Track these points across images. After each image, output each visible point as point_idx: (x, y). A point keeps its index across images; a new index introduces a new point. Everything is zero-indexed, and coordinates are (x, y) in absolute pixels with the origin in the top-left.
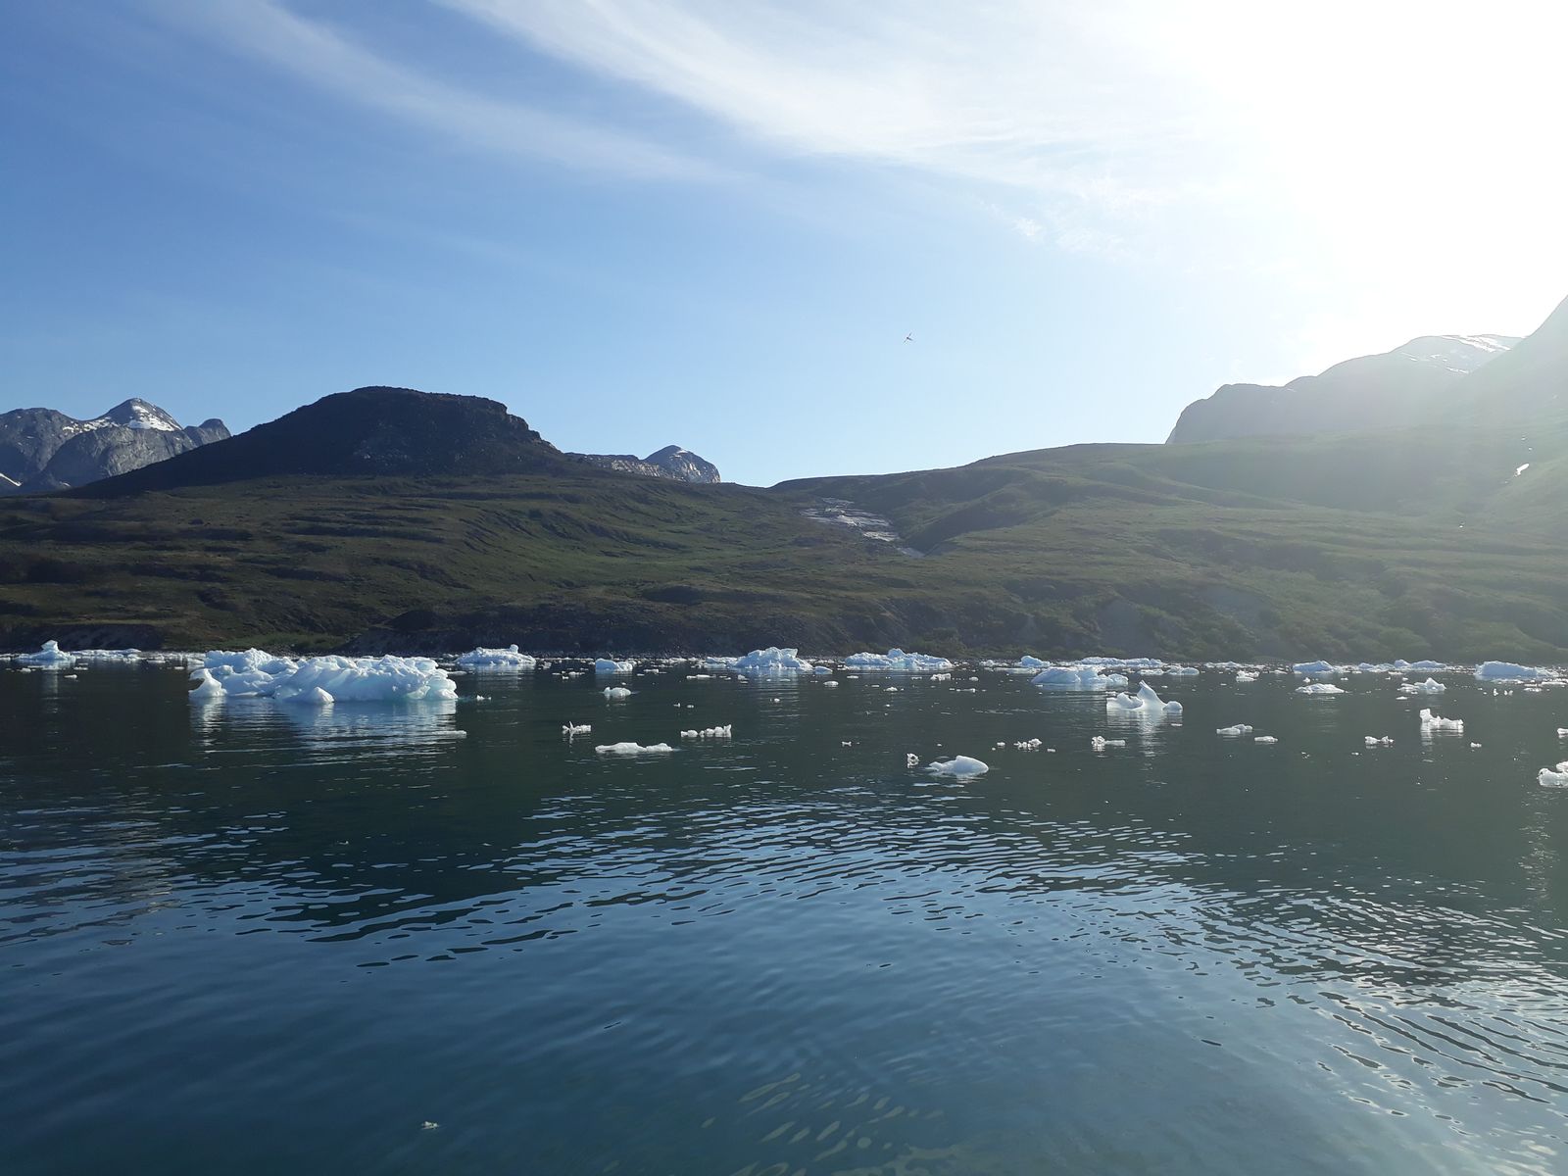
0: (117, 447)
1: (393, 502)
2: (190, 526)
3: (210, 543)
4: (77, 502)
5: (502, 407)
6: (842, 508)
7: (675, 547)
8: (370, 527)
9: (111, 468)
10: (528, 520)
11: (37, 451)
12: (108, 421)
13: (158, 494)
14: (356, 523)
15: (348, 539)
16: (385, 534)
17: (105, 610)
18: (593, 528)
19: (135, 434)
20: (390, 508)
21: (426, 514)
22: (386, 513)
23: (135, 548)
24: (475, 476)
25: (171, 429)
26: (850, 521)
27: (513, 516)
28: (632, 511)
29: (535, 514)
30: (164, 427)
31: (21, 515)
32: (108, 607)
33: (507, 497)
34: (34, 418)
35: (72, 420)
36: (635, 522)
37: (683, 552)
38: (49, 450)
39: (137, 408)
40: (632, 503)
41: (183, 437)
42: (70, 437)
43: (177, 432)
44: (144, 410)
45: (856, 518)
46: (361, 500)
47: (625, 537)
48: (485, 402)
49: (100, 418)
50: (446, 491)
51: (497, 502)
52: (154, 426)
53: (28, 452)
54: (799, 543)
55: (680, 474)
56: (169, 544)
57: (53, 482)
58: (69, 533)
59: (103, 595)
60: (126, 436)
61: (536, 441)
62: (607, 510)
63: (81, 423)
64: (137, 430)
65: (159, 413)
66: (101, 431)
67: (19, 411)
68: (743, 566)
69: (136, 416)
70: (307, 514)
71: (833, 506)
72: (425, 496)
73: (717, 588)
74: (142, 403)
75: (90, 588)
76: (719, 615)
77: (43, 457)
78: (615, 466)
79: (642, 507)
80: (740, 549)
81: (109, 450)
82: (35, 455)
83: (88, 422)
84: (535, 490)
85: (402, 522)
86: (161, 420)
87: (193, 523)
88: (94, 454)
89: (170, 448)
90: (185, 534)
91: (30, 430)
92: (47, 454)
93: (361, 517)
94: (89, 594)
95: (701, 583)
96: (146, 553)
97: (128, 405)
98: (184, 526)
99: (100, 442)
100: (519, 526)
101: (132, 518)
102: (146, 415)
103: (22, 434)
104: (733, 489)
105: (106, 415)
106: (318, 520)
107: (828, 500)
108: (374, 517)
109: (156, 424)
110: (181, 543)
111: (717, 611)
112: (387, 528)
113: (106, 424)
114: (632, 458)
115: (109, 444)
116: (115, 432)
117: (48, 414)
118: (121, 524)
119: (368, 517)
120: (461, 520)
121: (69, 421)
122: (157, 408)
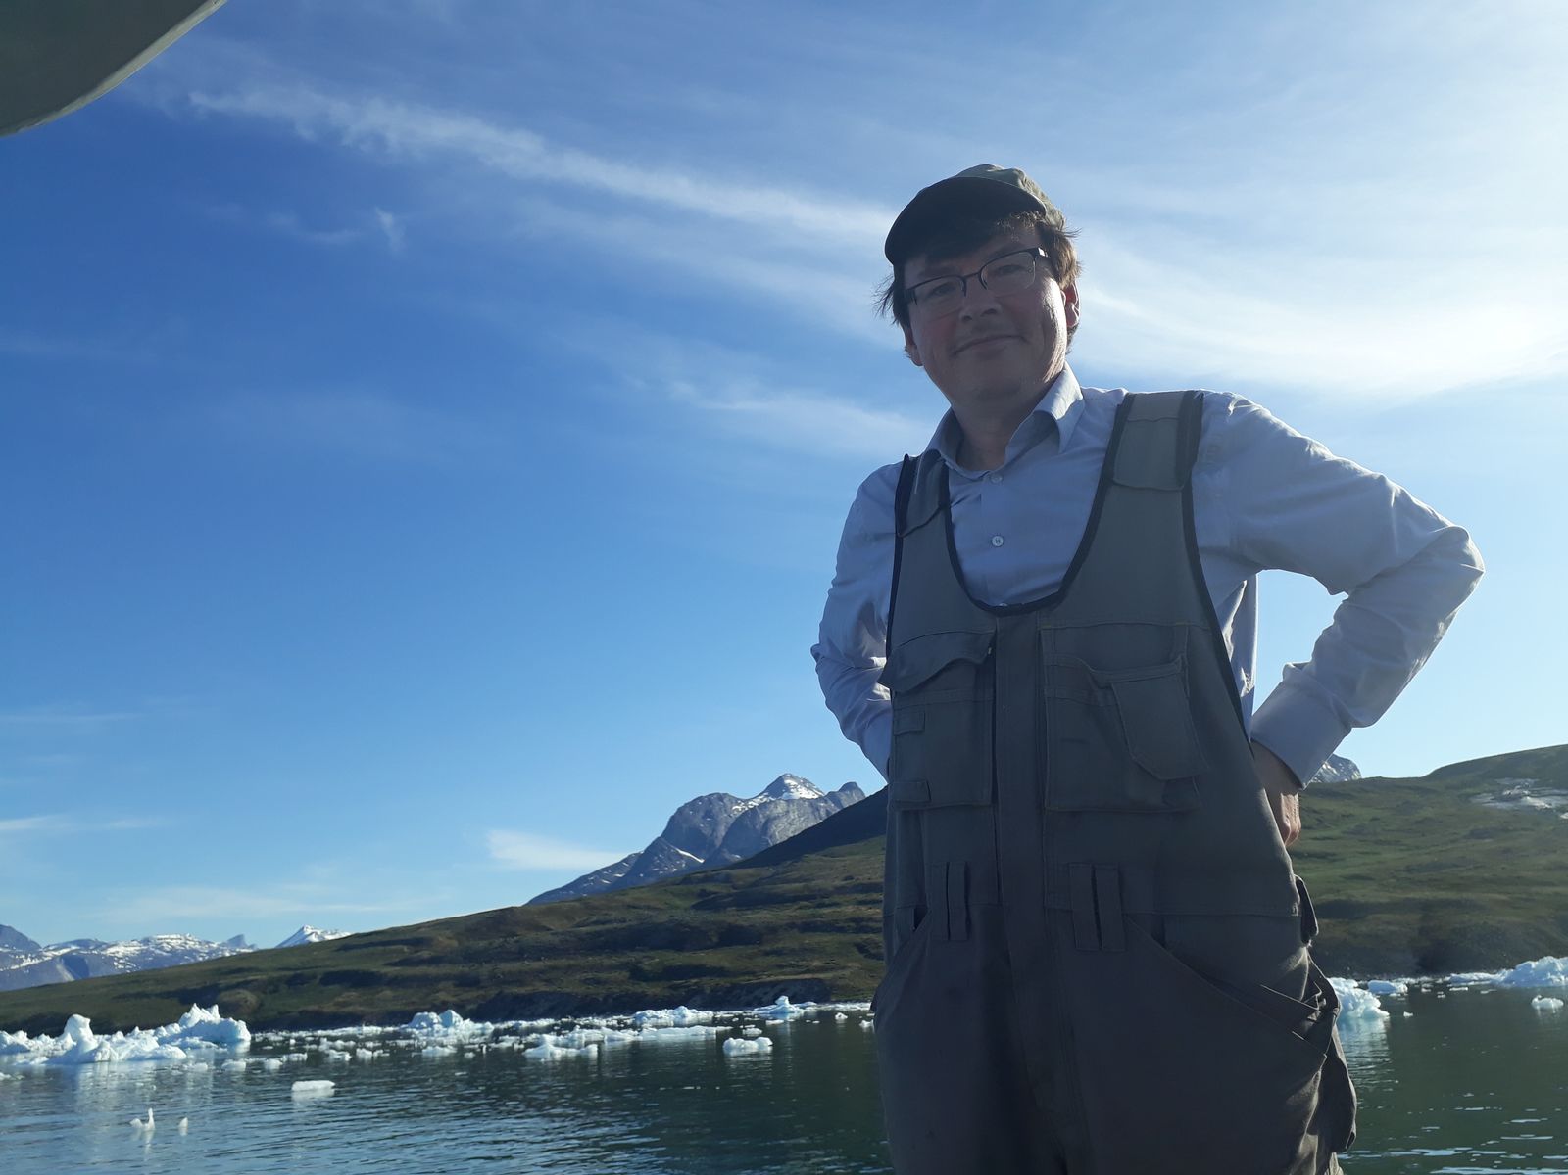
0: (775, 818)
2: (844, 883)
3: (861, 897)
4: (750, 871)
6: (1526, 788)
7: (1322, 856)
9: (771, 837)
11: (714, 831)
12: (765, 796)
13: (813, 856)
17: (781, 967)
19: (788, 805)
23: (800, 908)
25: (816, 797)
26: (1540, 803)
30: (810, 795)
31: (710, 887)
32: (784, 964)
34: (711, 803)
35: (738, 799)
37: (1334, 860)
38: (723, 828)
39: (787, 782)
41: (826, 802)
42: (738, 814)
43: (821, 799)
44: (793, 783)
45: (1546, 799)
49: (760, 795)
52: (802, 796)
53: (707, 832)
54: (1476, 835)
56: (827, 901)
57: (727, 855)
58: (747, 900)
59: (778, 952)
60: (781, 807)
63: (746, 801)
64: (789, 801)
65: (805, 783)
66: (762, 806)
67: (700, 799)
68: (1409, 869)
69: (787, 788)
71: (1512, 787)
73: (1383, 897)
74: (792, 777)
75: (768, 948)
76: (1392, 928)
77: (719, 835)
80: (1402, 850)
81: (769, 821)
82: (712, 835)
83: (749, 800)
86: (808, 789)
87: (846, 879)
88: (757, 827)
89: (817, 813)
90: (840, 890)
91: (708, 813)
92: (722, 831)
94: (767, 953)
95: (1361, 894)
96: (810, 911)
97: (780, 780)
98: (838, 883)
99: (761, 816)
101: (795, 881)
102: (795, 787)
103: (703, 817)
104: (1378, 784)
105: (764, 792)
107: (1506, 782)
109: (804, 793)
110: (836, 899)
111: (1388, 923)
113: (765, 800)
115: (769, 816)
116: (773, 805)
117: (721, 797)
118: (787, 887)
121: (736, 801)
122: (804, 780)
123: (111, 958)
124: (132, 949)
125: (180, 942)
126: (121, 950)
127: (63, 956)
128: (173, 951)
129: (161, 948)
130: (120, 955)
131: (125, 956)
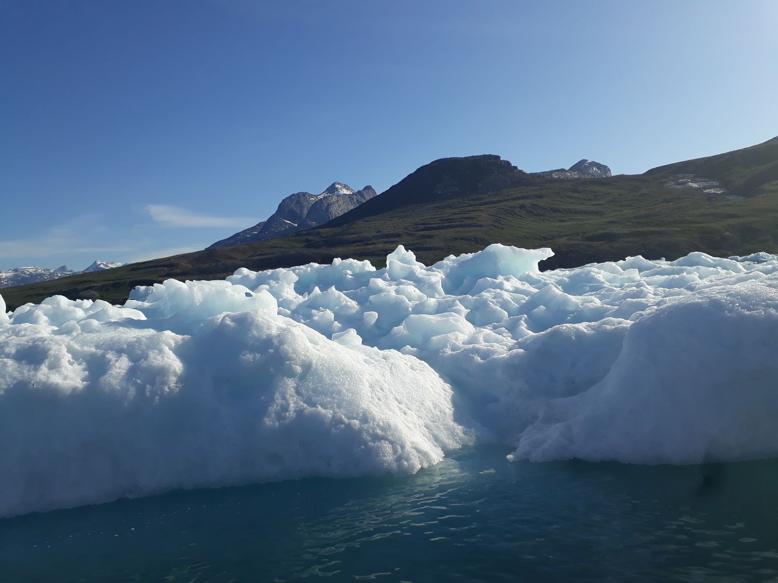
0: (332, 204)
1: (457, 211)
2: (376, 234)
4: (327, 230)
5: (498, 157)
6: (689, 178)
8: (449, 224)
9: (330, 213)
10: (520, 210)
12: (326, 193)
14: (442, 223)
15: (441, 231)
16: (457, 226)
18: (553, 210)
19: (338, 197)
20: (455, 214)
21: (472, 214)
22: (455, 217)
24: (489, 193)
25: (351, 193)
26: (695, 185)
27: (512, 209)
28: (571, 198)
29: (522, 207)
30: (348, 193)
33: (507, 200)
34: (299, 197)
36: (572, 203)
38: (306, 209)
39: (337, 186)
40: (570, 194)
41: (356, 195)
42: (313, 203)
43: (354, 194)
44: (340, 187)
45: (698, 183)
46: (443, 212)
47: (569, 211)
48: (490, 157)
49: (323, 193)
50: (478, 202)
51: (503, 204)
53: (298, 211)
54: (666, 201)
55: (589, 174)
56: (369, 242)
57: (309, 223)
58: (331, 243)
60: (335, 199)
61: (516, 171)
62: (558, 199)
63: (317, 196)
64: (338, 196)
65: (346, 187)
66: (325, 198)
67: (293, 195)
69: (337, 189)
70: (422, 222)
71: (683, 178)
72: (469, 206)
73: (626, 231)
74: (339, 184)
77: (304, 212)
78: (554, 176)
79: (575, 195)
81: (329, 205)
82: (301, 212)
83: (319, 195)
84: (520, 195)
85: (463, 220)
86: (347, 189)
87: (377, 232)
88: (323, 209)
89: (352, 201)
90: (375, 237)
91: (298, 202)
92: (306, 211)
93: (445, 220)
95: (615, 229)
97: (333, 185)
98: (374, 234)
99: (325, 203)
100: (515, 214)
102: (341, 188)
103: (295, 204)
104: (622, 178)
105: (326, 191)
106: (427, 224)
107: (680, 175)
108: (450, 219)
109: (345, 192)
112: (457, 223)
113: (326, 195)
114: (563, 170)
115: (329, 203)
116: (330, 198)
117: (304, 194)
119: (447, 220)
120: (489, 215)
121: (312, 196)
122: (345, 185)
124: (10, 274)
125: (34, 270)
128: (31, 274)
129: (25, 273)
130: (4, 277)
131: (6, 278)
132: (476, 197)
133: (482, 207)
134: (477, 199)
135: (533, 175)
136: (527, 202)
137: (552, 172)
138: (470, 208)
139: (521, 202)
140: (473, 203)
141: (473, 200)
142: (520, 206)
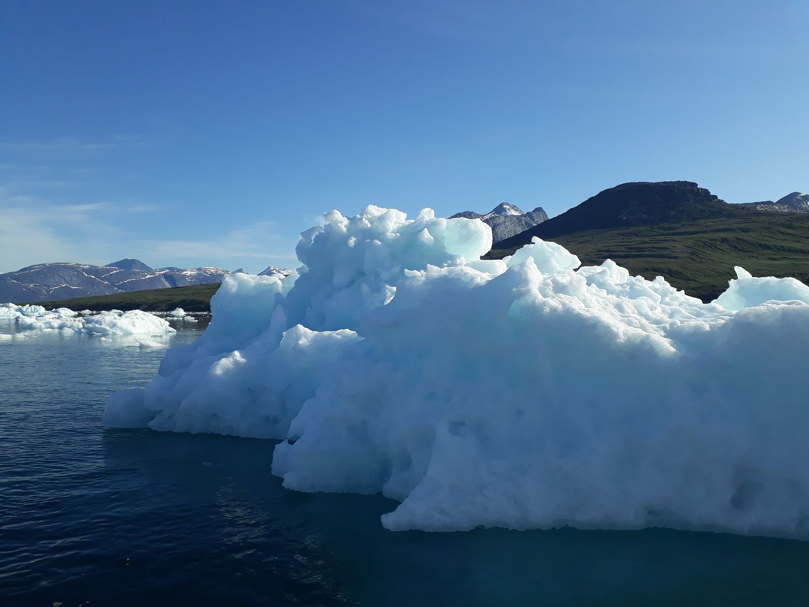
0: (498, 225)
1: (646, 239)
5: (696, 185)
8: (638, 253)
9: (496, 234)
10: (721, 244)
14: (630, 252)
15: (628, 259)
16: (647, 256)
18: (761, 246)
19: (505, 219)
20: (644, 242)
21: (665, 245)
22: (645, 245)
24: (683, 222)
25: (520, 214)
27: (712, 242)
28: (783, 233)
29: (724, 240)
30: (516, 214)
33: (706, 232)
35: (479, 215)
36: (786, 240)
39: (505, 206)
40: (783, 230)
41: (525, 217)
43: (522, 215)
44: (508, 207)
46: (629, 240)
47: (782, 249)
48: (685, 183)
49: (490, 213)
50: (671, 232)
51: (701, 235)
52: (512, 214)
55: (801, 208)
60: (502, 219)
61: (715, 200)
62: (768, 234)
63: (483, 216)
64: (506, 217)
65: (514, 208)
69: (505, 210)
70: (606, 249)
72: (660, 235)
74: (507, 204)
78: (758, 208)
79: (790, 231)
83: (485, 215)
84: (722, 227)
85: (654, 249)
86: (516, 210)
89: (520, 223)
93: (632, 248)
97: (501, 205)
100: (716, 248)
102: (509, 209)
105: (492, 211)
106: (612, 251)
108: (638, 248)
109: (514, 213)
112: (647, 253)
113: (493, 215)
114: (770, 203)
115: (495, 224)
116: (497, 218)
119: (635, 248)
120: (684, 246)
122: (513, 205)
123: (185, 276)
124: (194, 272)
125: (214, 270)
126: (189, 273)
127: (163, 274)
128: (212, 274)
129: (206, 273)
130: (188, 275)
131: (191, 276)
132: (666, 226)
133: (676, 238)
134: (669, 229)
135: (736, 206)
136: (730, 235)
137: (757, 204)
138: (662, 238)
139: (723, 235)
140: (664, 232)
141: (664, 229)
142: (721, 239)
